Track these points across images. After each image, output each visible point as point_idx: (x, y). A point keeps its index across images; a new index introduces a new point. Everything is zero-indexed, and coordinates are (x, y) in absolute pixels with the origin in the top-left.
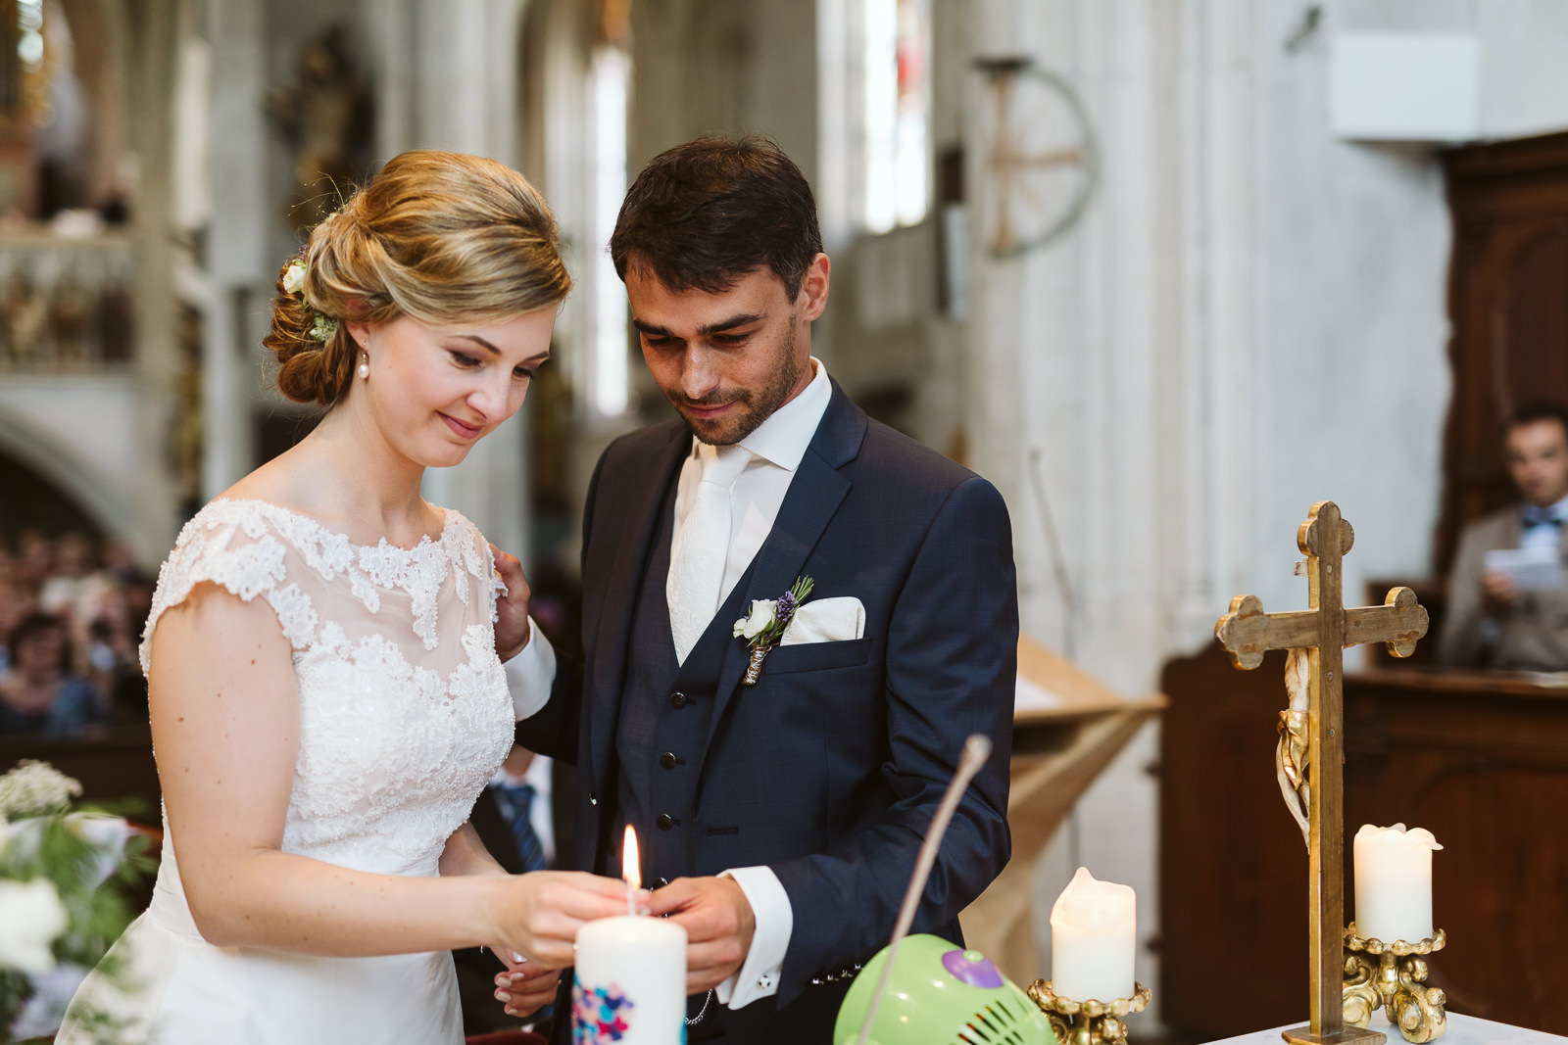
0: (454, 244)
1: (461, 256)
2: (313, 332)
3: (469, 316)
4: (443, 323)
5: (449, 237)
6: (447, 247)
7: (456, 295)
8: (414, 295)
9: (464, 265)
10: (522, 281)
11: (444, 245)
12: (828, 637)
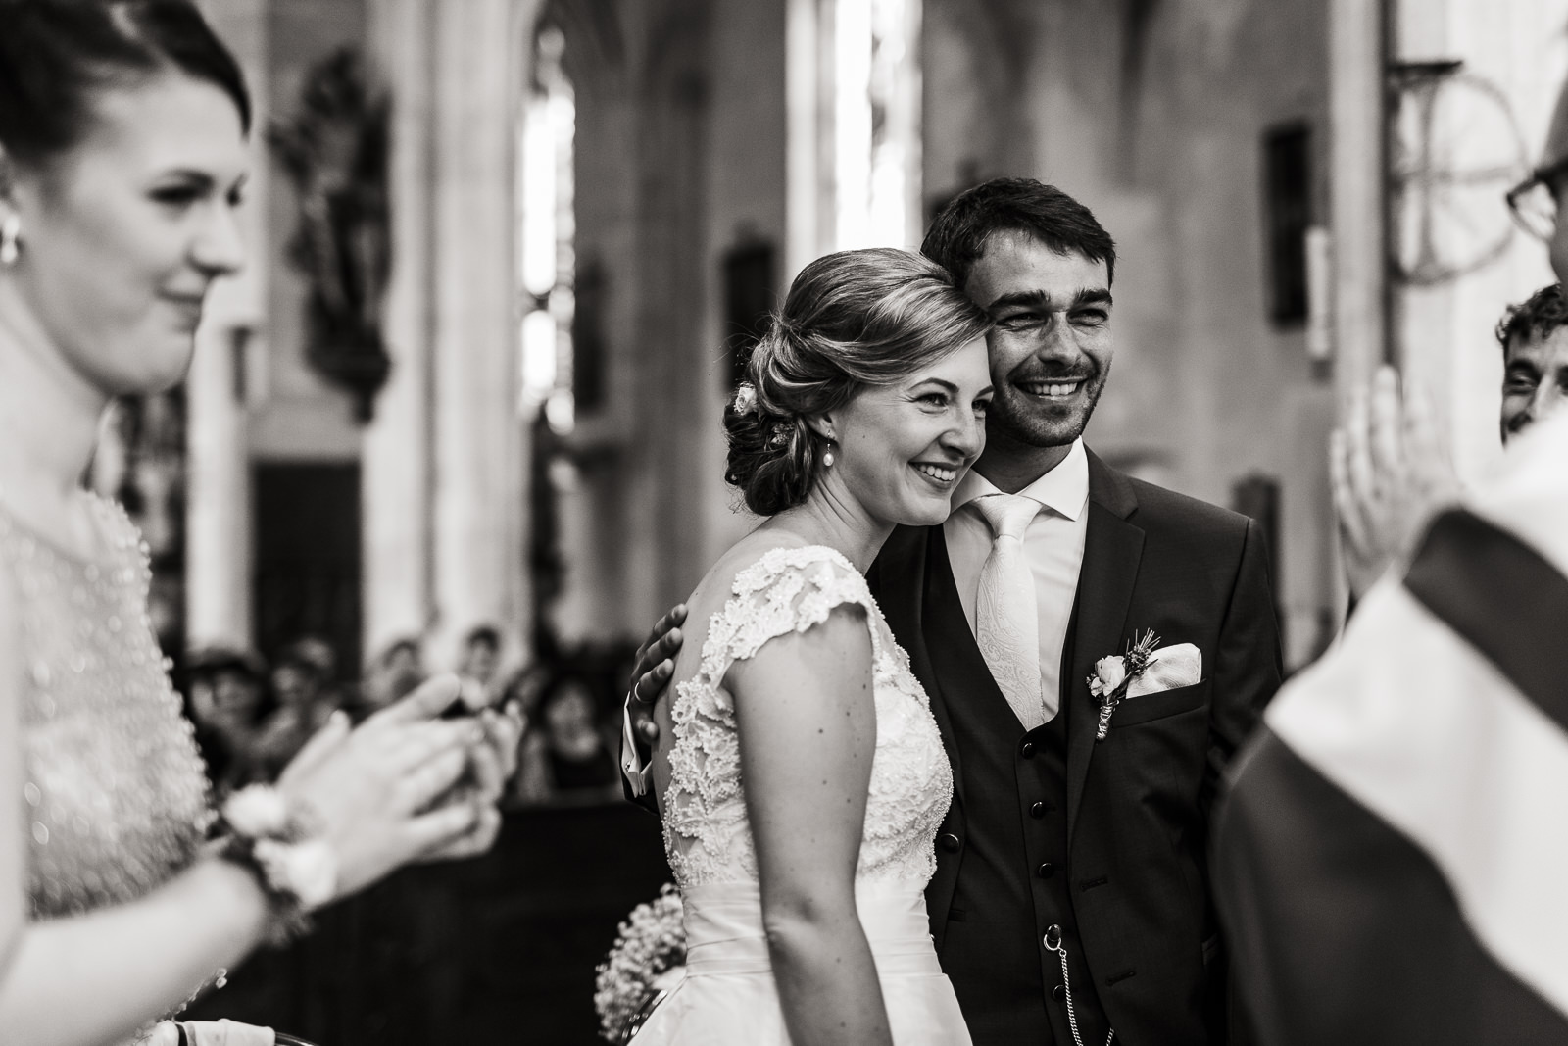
0: (886, 305)
1: (896, 313)
2: (775, 440)
3: (922, 360)
4: (900, 376)
5: (880, 302)
6: (881, 310)
7: (906, 346)
8: (868, 363)
9: (902, 318)
10: (955, 317)
11: (878, 309)
12: (1170, 685)
